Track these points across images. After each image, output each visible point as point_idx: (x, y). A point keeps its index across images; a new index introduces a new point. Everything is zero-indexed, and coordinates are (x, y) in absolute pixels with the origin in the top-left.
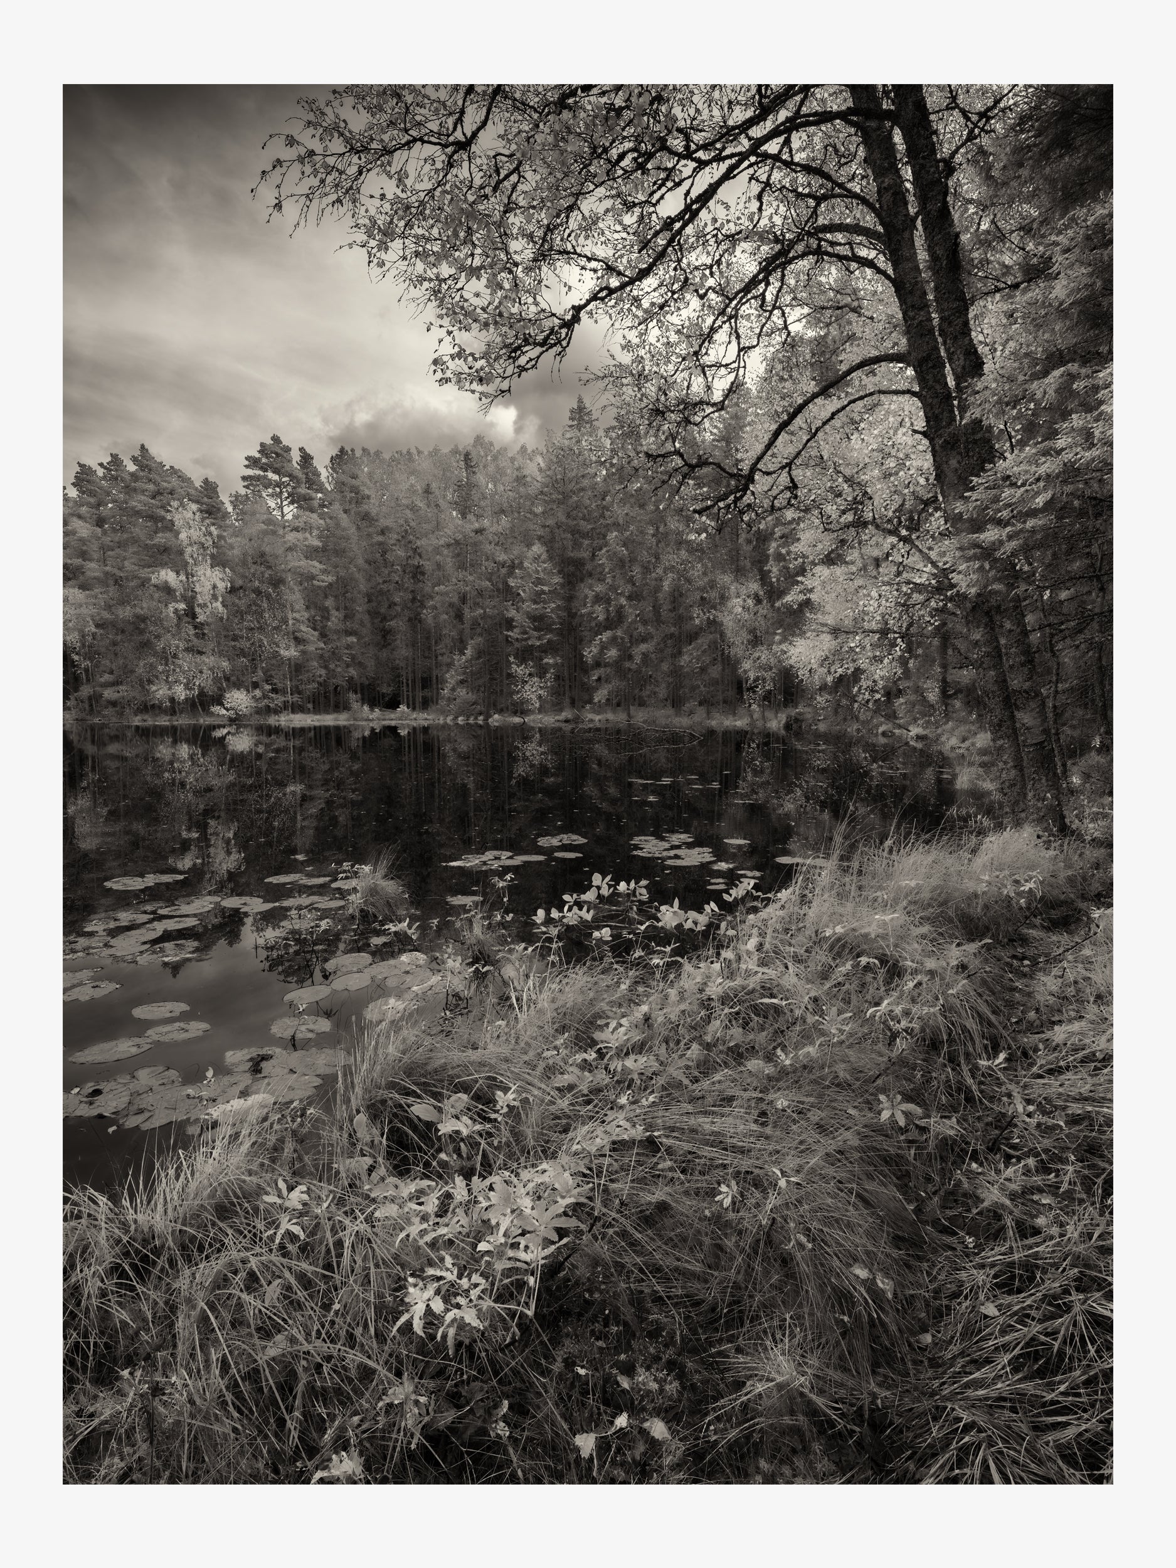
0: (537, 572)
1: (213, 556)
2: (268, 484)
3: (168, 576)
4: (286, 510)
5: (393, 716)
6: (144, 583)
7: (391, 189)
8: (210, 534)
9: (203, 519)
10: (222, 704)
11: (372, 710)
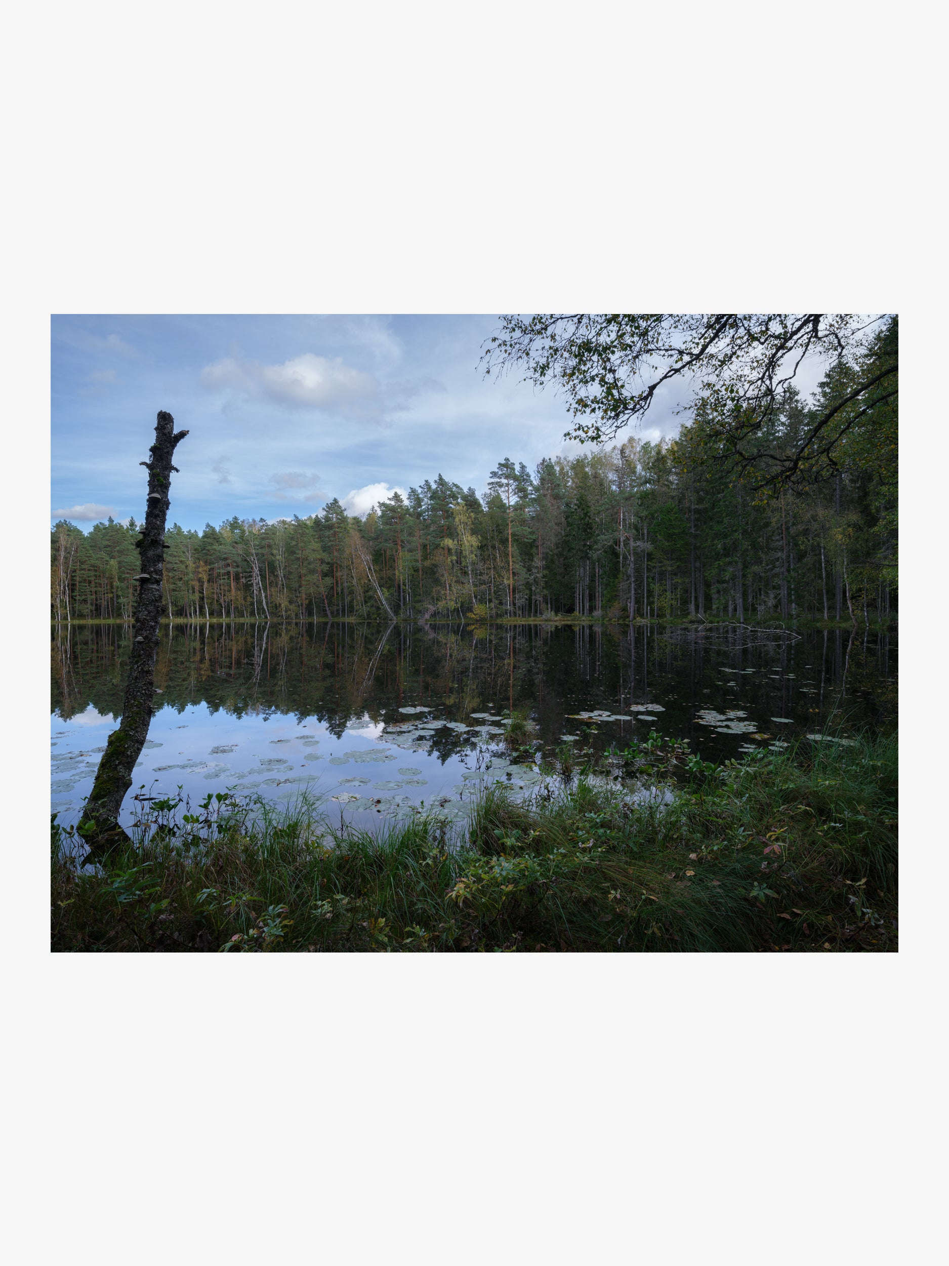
0: (670, 520)
1: (471, 529)
2: (501, 486)
3: (449, 542)
4: (511, 499)
5: (569, 618)
6: (437, 546)
7: (548, 343)
8: (470, 517)
9: (468, 509)
10: (472, 612)
11: (556, 615)
